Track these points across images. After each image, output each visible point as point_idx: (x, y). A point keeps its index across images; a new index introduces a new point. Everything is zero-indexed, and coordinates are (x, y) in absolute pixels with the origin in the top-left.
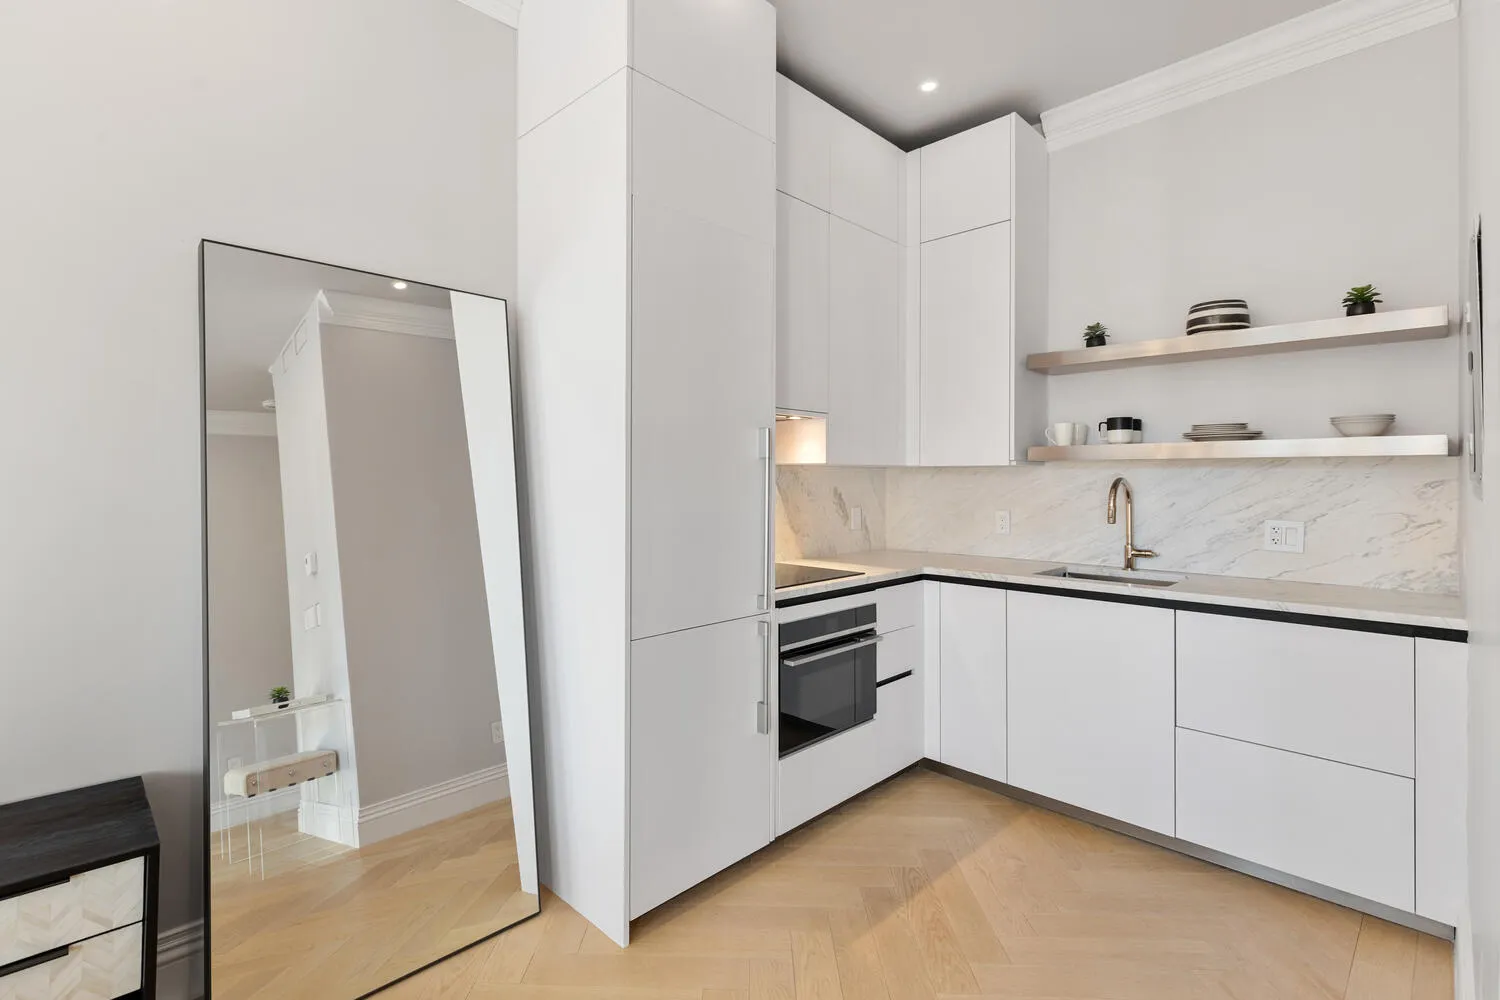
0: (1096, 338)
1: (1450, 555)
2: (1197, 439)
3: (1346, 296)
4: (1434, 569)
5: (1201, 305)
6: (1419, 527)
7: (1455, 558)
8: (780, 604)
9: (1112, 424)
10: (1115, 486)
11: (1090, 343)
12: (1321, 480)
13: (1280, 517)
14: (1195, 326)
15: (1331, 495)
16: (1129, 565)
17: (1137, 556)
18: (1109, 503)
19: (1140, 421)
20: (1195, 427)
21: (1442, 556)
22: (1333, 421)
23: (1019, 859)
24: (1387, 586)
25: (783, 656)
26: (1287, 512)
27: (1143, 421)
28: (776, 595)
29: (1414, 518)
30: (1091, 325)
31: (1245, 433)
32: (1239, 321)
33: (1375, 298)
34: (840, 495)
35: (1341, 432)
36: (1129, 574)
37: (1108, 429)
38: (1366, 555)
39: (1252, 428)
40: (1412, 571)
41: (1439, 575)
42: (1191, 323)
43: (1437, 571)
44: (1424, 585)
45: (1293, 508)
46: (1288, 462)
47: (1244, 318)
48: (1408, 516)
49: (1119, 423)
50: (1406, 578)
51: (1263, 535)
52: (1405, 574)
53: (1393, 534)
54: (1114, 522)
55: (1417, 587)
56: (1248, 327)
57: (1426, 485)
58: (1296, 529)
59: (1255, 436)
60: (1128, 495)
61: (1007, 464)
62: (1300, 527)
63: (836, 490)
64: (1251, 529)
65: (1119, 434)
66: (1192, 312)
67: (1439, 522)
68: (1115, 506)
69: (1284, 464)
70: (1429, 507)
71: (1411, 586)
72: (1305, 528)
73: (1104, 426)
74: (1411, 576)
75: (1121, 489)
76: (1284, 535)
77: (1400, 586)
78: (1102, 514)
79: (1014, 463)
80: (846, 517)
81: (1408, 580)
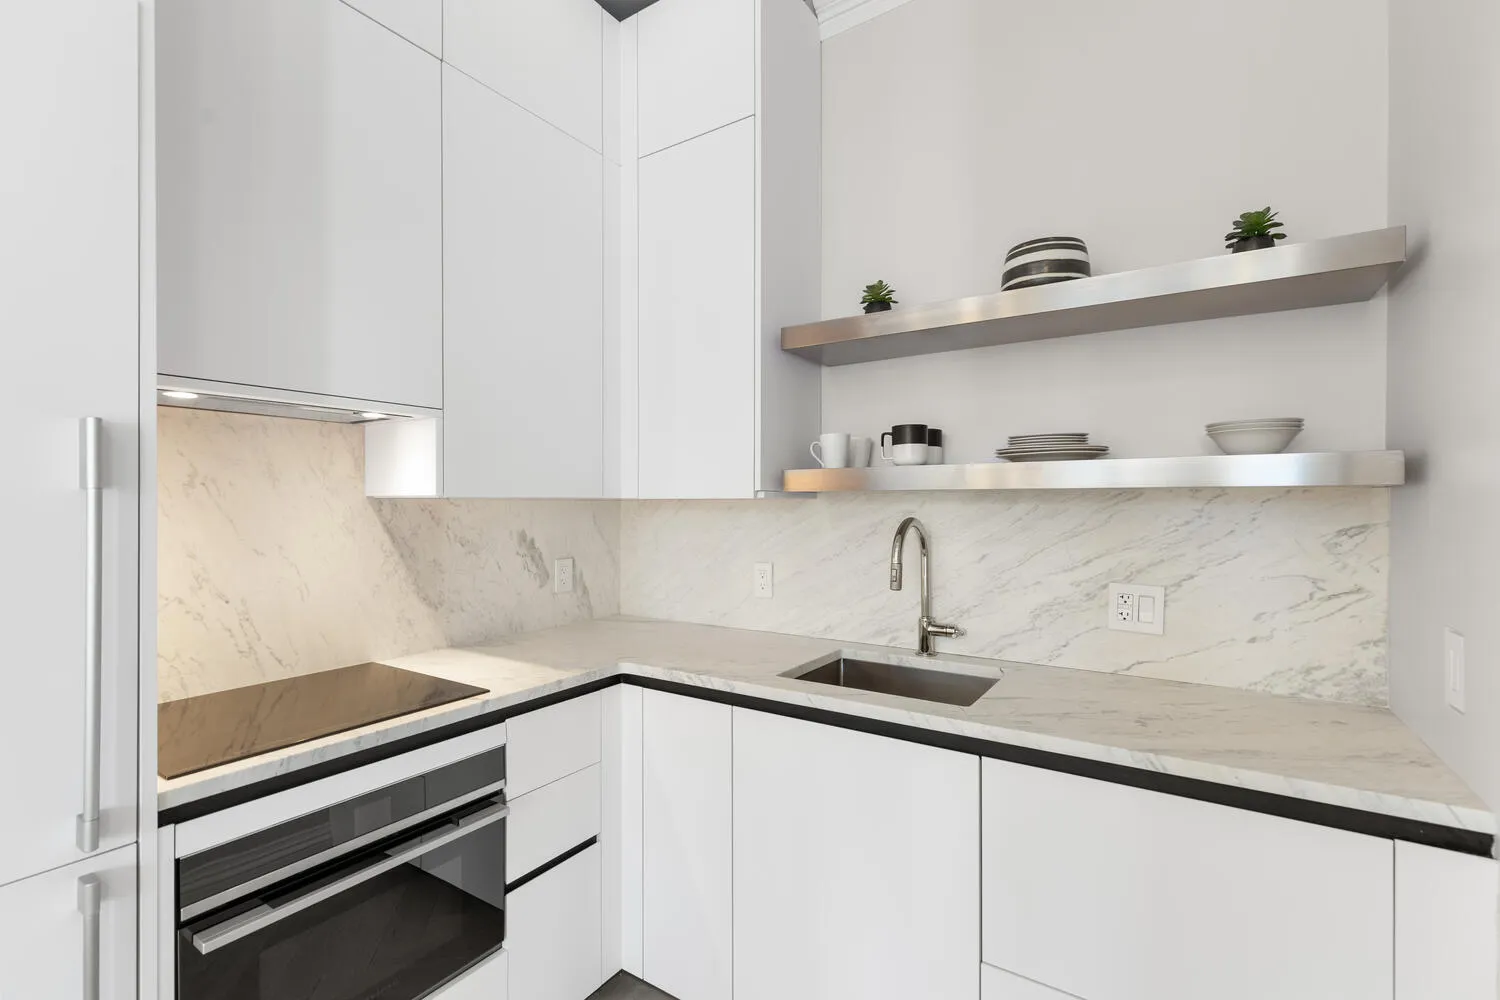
0: (878, 300)
1: (1376, 643)
2: (1013, 459)
3: (1231, 229)
4: (1352, 665)
5: (1021, 246)
7: (1382, 650)
8: (170, 817)
9: (898, 435)
10: (902, 531)
11: (869, 310)
12: (1190, 521)
13: (1128, 579)
14: (1012, 281)
15: (1201, 547)
16: (925, 647)
17: (936, 634)
18: (893, 556)
19: (940, 431)
20: (1013, 440)
21: (1365, 645)
22: (1213, 430)
24: (1282, 689)
25: (186, 929)
26: (1140, 571)
27: (943, 432)
28: (161, 797)
29: (1321, 584)
30: (871, 284)
31: (1081, 448)
32: (1073, 270)
33: (1273, 231)
34: (532, 542)
35: (1220, 446)
36: (925, 660)
37: (895, 442)
38: (1253, 640)
39: (1093, 441)
40: (1320, 668)
41: (1358, 676)
42: (1010, 275)
43: (1356, 668)
44: (1338, 689)
45: (1149, 566)
46: (1141, 494)
47: (1077, 264)
48: (1314, 582)
49: (908, 434)
50: (1311, 677)
51: (1107, 604)
52: (1308, 671)
53: (1291, 608)
54: (900, 588)
55: (1328, 691)
57: (1340, 533)
58: (1153, 598)
59: (1098, 453)
60: (923, 544)
61: (752, 496)
62: (1159, 593)
63: (523, 537)
64: (1091, 597)
65: (909, 451)
66: (1008, 258)
67: (1359, 590)
68: (900, 563)
69: (1136, 497)
70: (1345, 567)
71: (1319, 690)
72: (1166, 595)
73: (888, 439)
74: (1317, 675)
75: (911, 534)
76: (1136, 609)
77: (1303, 691)
78: (885, 573)
79: (761, 495)
80: (545, 576)
81: (1313, 681)
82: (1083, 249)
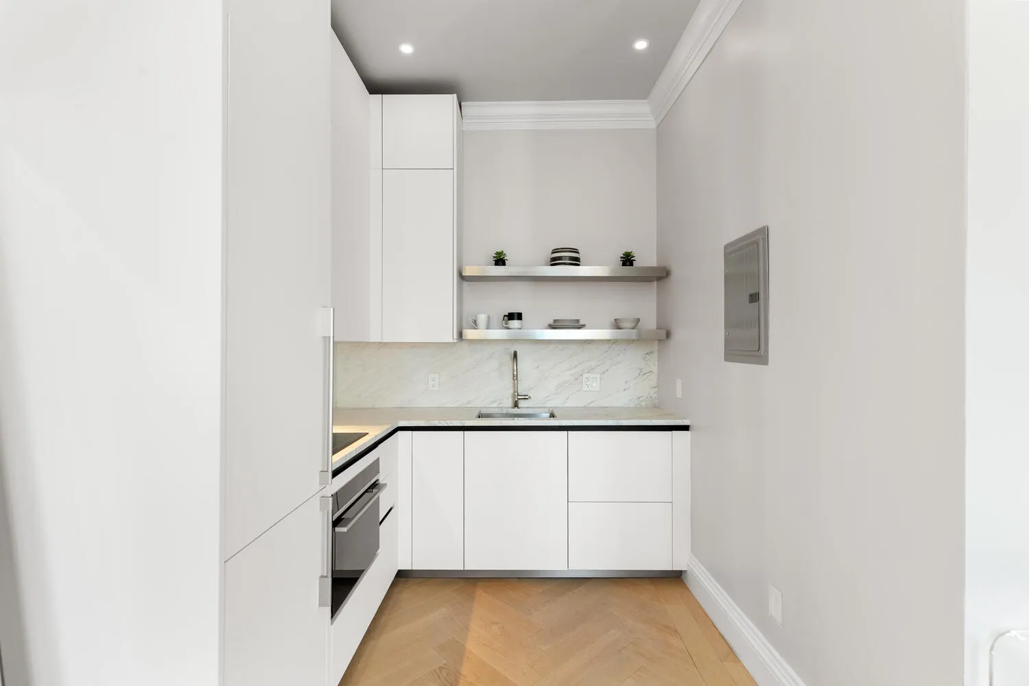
0: (500, 260)
1: (655, 387)
2: (553, 328)
4: (649, 395)
5: (557, 249)
6: (645, 374)
7: (656, 389)
11: (497, 263)
12: (606, 352)
13: (589, 372)
14: (555, 261)
15: (610, 359)
16: (516, 405)
17: (520, 399)
20: (555, 321)
21: (652, 388)
22: (616, 321)
23: (497, 623)
24: (632, 405)
25: (335, 524)
26: (592, 369)
27: (523, 315)
29: (642, 371)
30: (497, 251)
31: (577, 325)
32: (576, 261)
33: (632, 258)
36: (516, 411)
37: (508, 320)
38: (625, 390)
39: (581, 322)
40: (642, 397)
41: (651, 398)
42: (554, 259)
44: (646, 403)
45: (595, 367)
47: (577, 259)
48: (640, 370)
49: (510, 317)
50: (639, 400)
51: (582, 382)
52: (639, 398)
53: (635, 378)
56: (578, 265)
57: (647, 354)
58: (596, 378)
59: (582, 327)
61: (451, 341)
62: (598, 376)
64: (576, 379)
65: (515, 323)
66: (553, 253)
67: (651, 372)
70: (647, 365)
72: (600, 377)
73: (506, 318)
74: (641, 399)
76: (591, 382)
77: (637, 405)
79: (455, 341)
82: (578, 253)
